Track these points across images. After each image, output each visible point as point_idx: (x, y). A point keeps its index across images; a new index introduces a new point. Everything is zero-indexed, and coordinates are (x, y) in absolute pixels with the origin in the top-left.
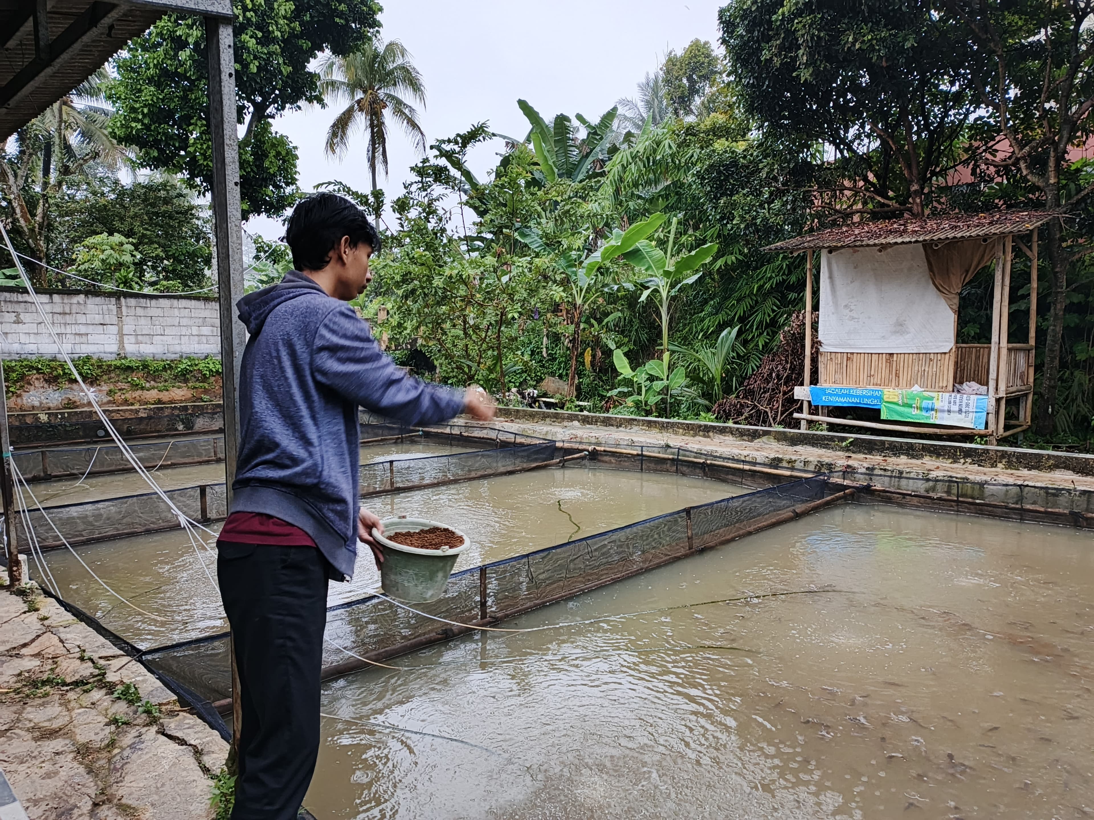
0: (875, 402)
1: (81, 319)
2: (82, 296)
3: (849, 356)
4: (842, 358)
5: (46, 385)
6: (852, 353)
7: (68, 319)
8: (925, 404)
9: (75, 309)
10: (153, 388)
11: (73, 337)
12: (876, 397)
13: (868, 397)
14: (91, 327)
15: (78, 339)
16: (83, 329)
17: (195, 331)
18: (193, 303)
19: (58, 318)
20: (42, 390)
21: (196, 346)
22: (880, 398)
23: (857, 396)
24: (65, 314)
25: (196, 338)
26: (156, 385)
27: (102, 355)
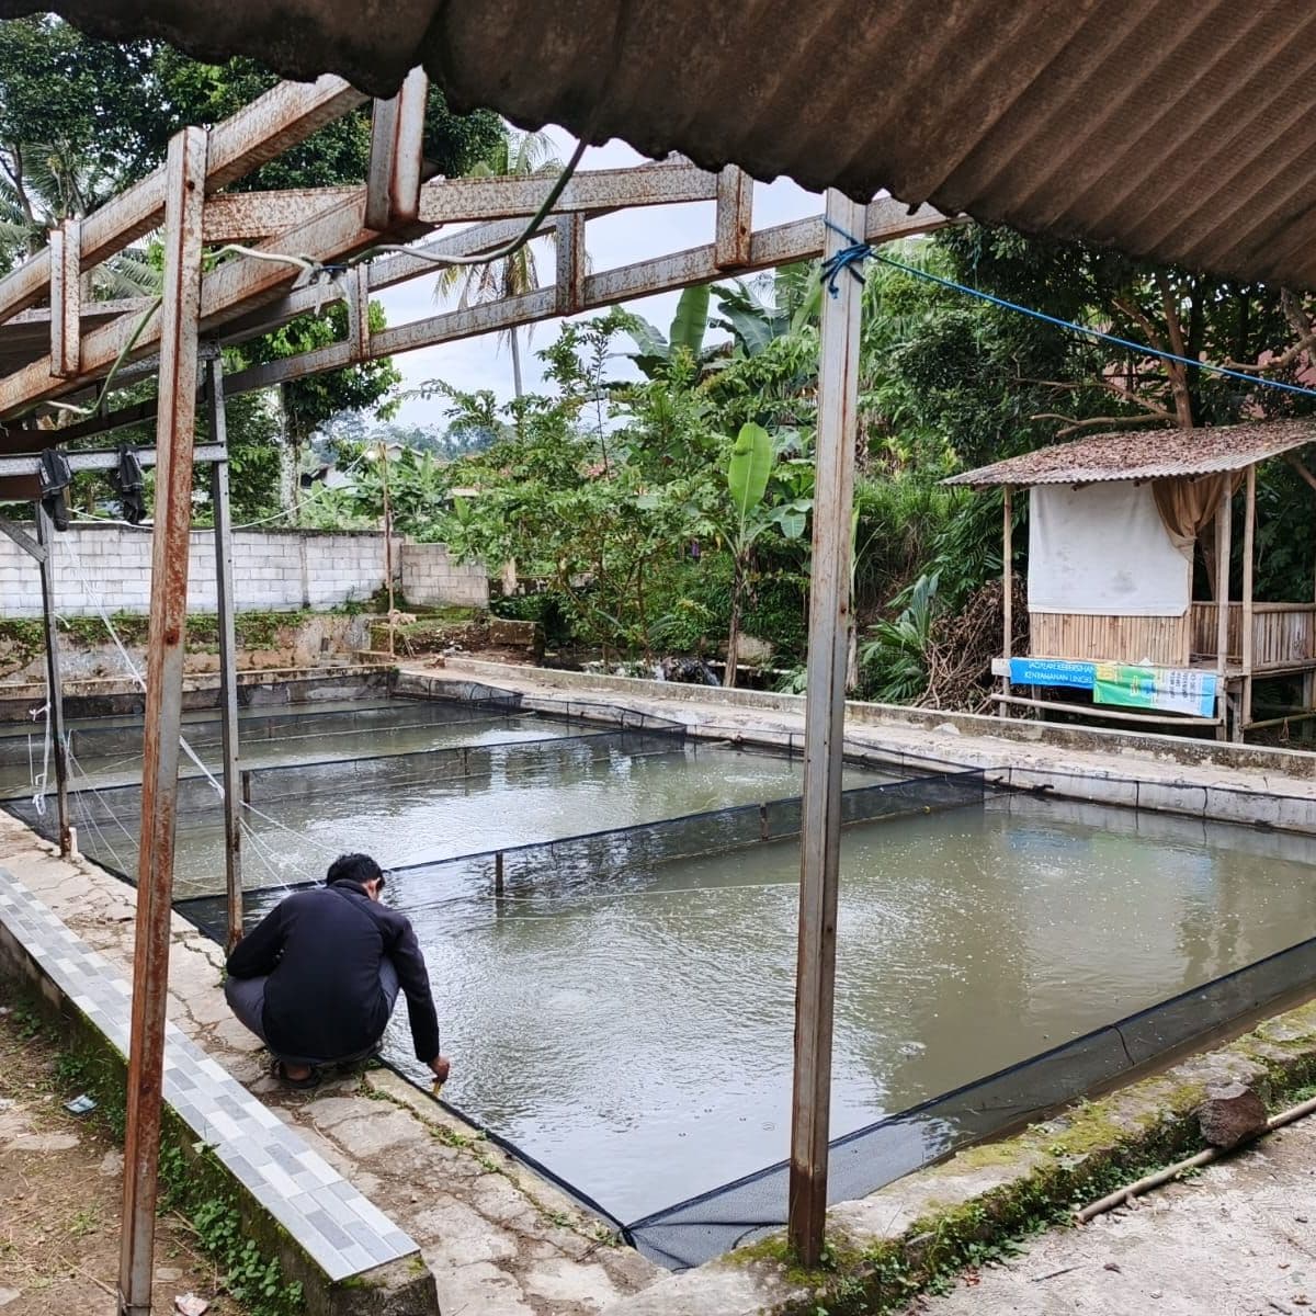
0: (1087, 680)
1: (115, 562)
2: (116, 532)
3: (1066, 619)
4: (1057, 620)
5: (72, 648)
6: (1069, 615)
7: (99, 562)
8: (1145, 682)
9: (107, 548)
10: (202, 650)
11: (104, 584)
12: (1088, 674)
13: (1079, 674)
14: (127, 571)
15: (111, 587)
16: (116, 575)
17: (255, 574)
18: (253, 537)
19: (86, 560)
20: (67, 654)
21: (257, 595)
22: (1093, 676)
23: (1065, 673)
24: (95, 555)
25: (256, 584)
26: (205, 646)
27: (139, 607)
